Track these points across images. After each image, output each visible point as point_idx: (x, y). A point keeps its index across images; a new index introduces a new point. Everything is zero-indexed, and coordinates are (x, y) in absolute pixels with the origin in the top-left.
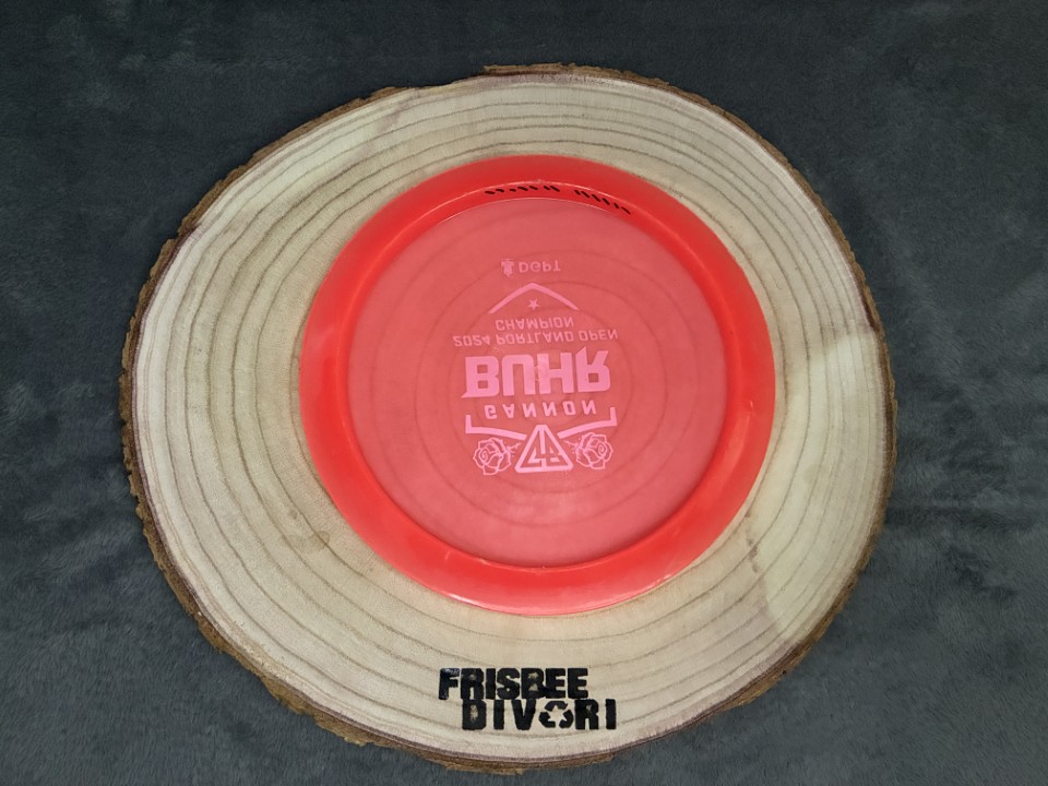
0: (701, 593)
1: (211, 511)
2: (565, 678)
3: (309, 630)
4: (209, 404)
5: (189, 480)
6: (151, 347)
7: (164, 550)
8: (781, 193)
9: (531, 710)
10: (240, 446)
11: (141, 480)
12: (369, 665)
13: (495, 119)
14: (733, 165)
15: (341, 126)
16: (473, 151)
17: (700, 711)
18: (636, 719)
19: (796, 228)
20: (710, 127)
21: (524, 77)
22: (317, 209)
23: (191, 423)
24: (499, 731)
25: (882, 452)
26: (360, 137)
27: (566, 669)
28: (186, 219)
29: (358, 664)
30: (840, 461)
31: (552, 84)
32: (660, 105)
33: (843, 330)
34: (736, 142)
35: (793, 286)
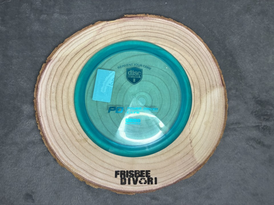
0: (178, 152)
1: (58, 133)
2: (145, 172)
3: (84, 162)
4: (56, 106)
5: (53, 126)
6: (41, 92)
7: (47, 143)
8: (202, 50)
9: (137, 180)
10: (65, 117)
11: (41, 126)
12: (98, 170)
13: (127, 30)
14: (189, 42)
15: (87, 32)
16: (122, 39)
17: (177, 180)
18: (162, 182)
19: (205, 60)
20: (183, 32)
21: (135, 18)
22: (82, 55)
23: (52, 111)
24: (129, 185)
25: (223, 117)
26: (92, 35)
27: (145, 170)
28: (48, 58)
29: (96, 170)
30: (213, 120)
31: (142, 20)
32: (171, 26)
33: (216, 86)
34: (191, 36)
35: (203, 75)
